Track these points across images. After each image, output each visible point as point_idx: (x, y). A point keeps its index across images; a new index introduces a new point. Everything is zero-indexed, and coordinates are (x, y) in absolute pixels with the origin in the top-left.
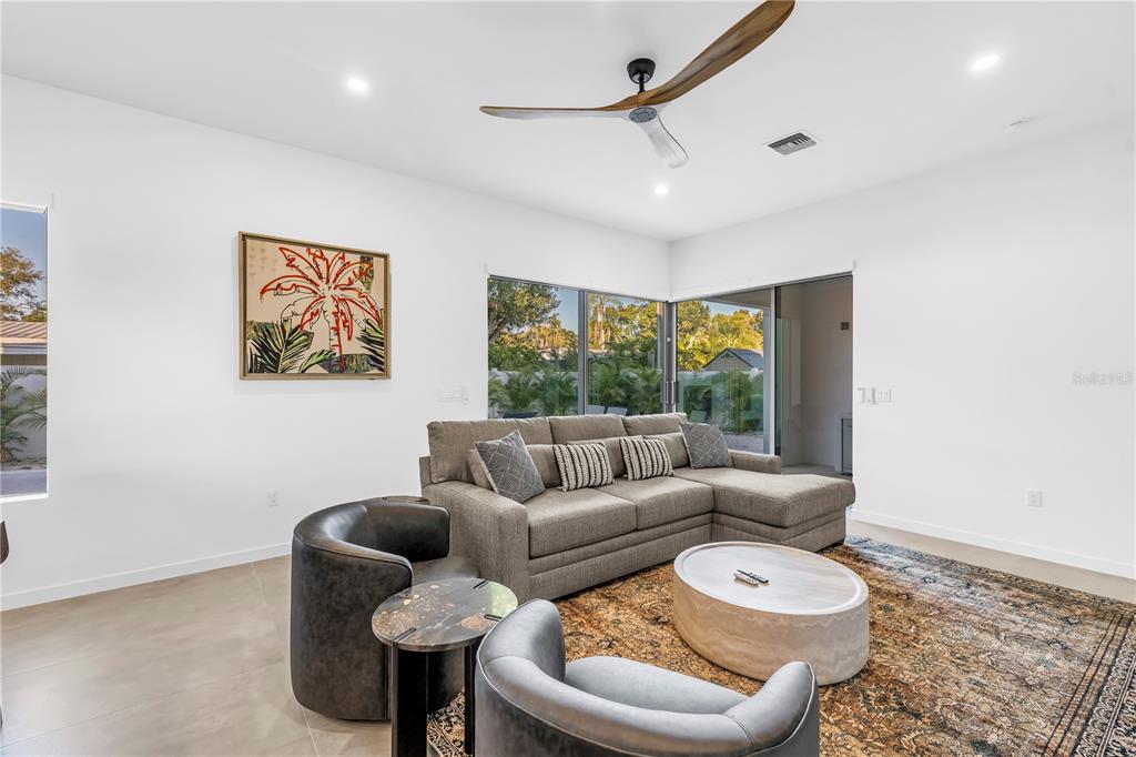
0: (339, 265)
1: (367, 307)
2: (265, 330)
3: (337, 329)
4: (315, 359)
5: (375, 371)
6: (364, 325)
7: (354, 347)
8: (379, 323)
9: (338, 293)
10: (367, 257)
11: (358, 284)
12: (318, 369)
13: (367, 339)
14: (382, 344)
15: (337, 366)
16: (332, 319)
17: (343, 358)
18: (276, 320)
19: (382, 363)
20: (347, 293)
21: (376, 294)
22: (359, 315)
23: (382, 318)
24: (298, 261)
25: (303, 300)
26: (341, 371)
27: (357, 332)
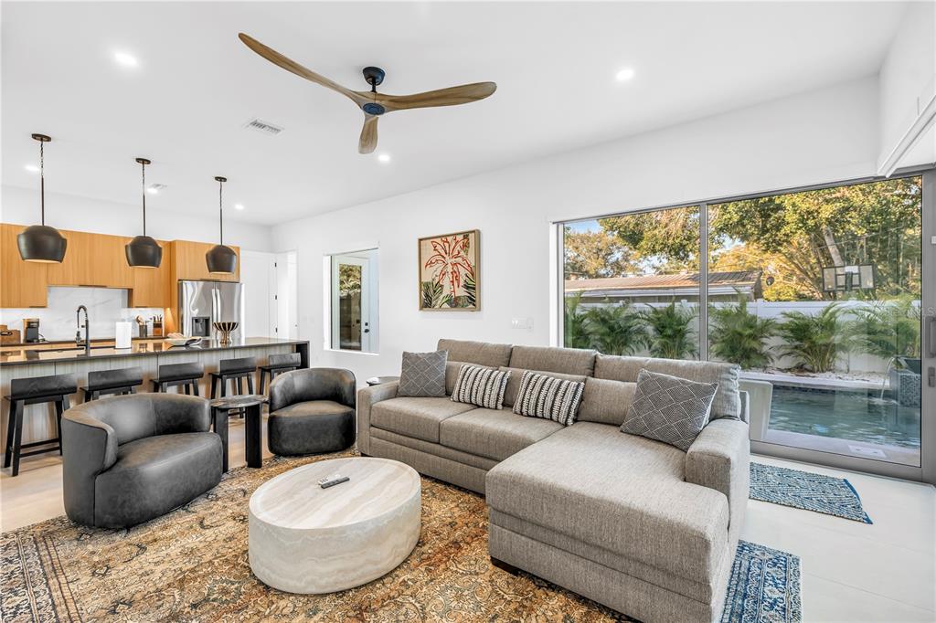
0: (454, 244)
1: (466, 266)
2: (427, 285)
3: (452, 282)
4: (445, 300)
5: (471, 306)
6: (465, 278)
7: (461, 292)
8: (472, 275)
9: (453, 260)
10: (466, 235)
11: (462, 253)
12: (446, 305)
13: (467, 287)
14: (474, 289)
15: (454, 303)
16: (451, 276)
17: (456, 298)
18: (430, 280)
19: (474, 301)
20: (457, 259)
21: (471, 259)
22: (463, 272)
23: (474, 272)
24: (439, 247)
25: (439, 267)
26: (455, 306)
27: (462, 283)
